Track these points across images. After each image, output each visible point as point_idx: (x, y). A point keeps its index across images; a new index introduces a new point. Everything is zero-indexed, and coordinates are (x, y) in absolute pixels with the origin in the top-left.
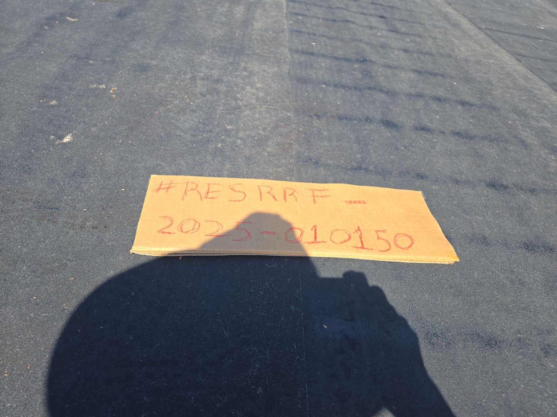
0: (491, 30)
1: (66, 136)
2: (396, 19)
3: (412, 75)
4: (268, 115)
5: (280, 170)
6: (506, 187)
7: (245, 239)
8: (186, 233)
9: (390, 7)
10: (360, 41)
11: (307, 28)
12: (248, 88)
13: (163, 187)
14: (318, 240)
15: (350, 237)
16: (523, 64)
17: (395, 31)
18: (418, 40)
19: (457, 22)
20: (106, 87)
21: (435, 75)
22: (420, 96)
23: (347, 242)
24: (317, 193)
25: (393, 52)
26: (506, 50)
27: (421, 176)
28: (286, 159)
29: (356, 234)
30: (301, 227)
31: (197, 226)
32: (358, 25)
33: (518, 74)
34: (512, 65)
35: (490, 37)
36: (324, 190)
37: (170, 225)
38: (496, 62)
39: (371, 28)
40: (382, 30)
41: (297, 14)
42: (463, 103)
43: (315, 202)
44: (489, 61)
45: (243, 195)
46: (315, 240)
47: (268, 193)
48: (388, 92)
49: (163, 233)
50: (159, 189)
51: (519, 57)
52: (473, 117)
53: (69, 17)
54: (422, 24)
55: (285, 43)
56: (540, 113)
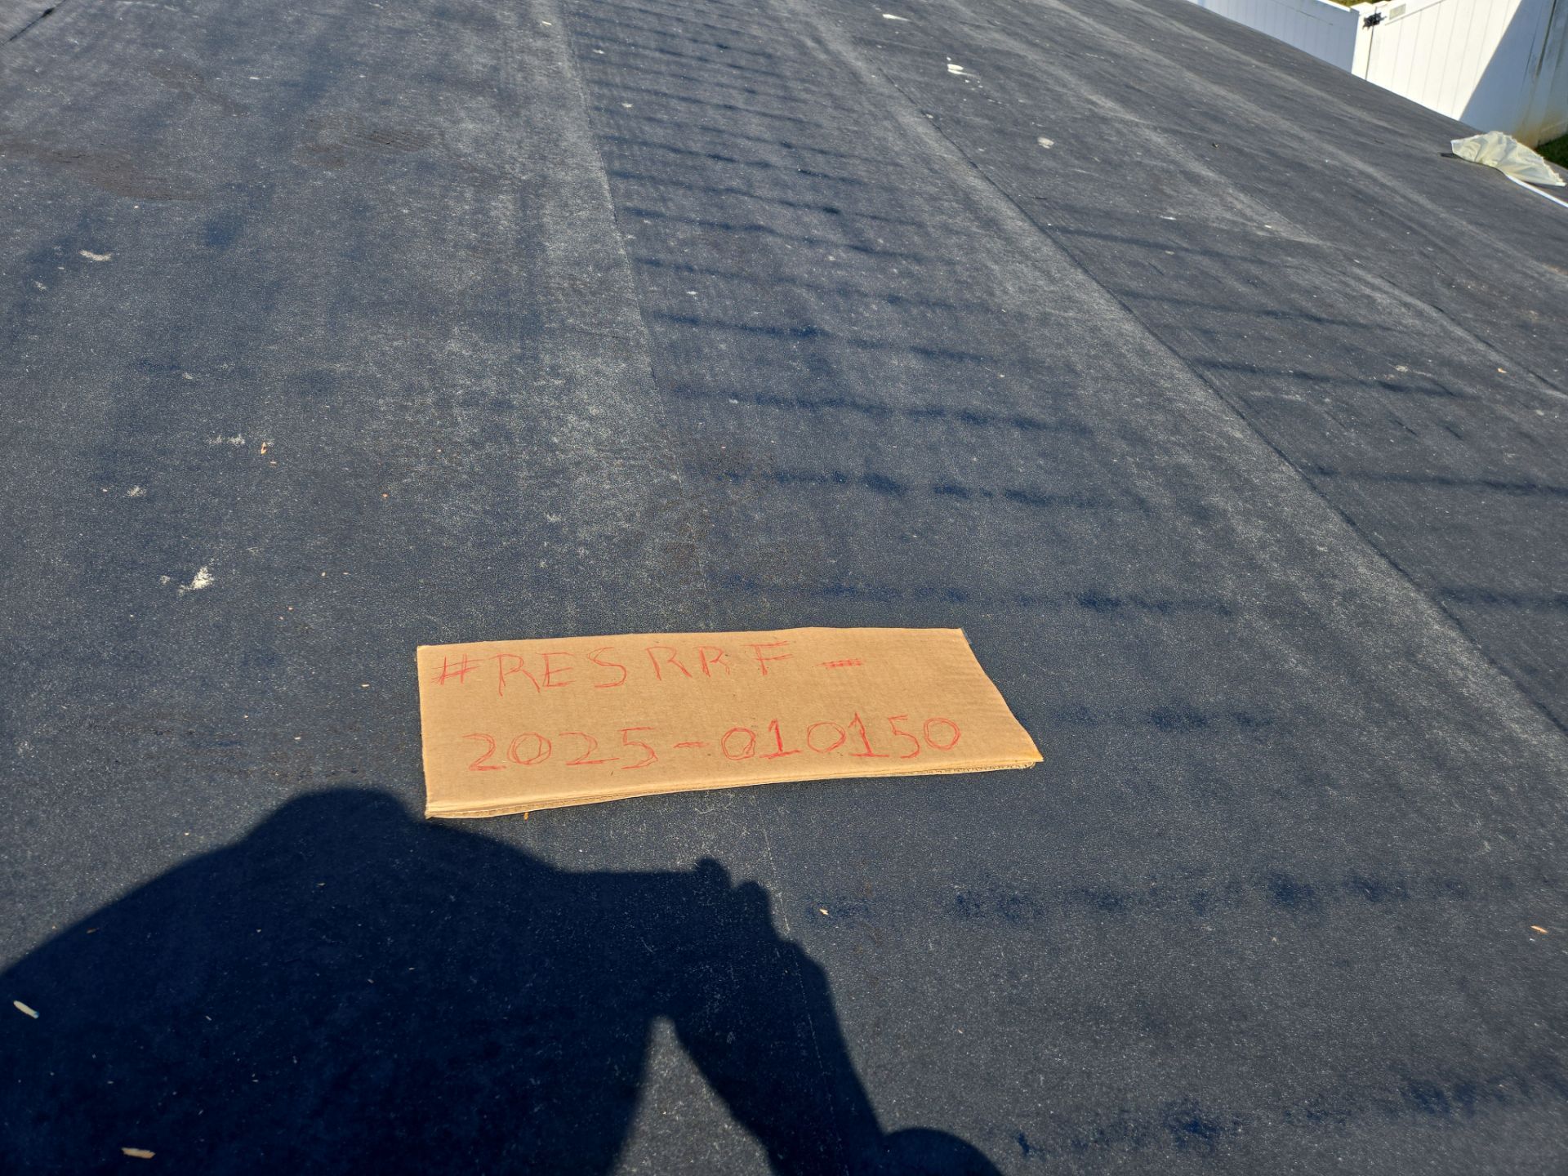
0: (1065, 231)
1: (195, 574)
2: (863, 215)
3: (915, 363)
4: (629, 483)
5: (681, 608)
6: (1116, 603)
7: (646, 763)
8: (528, 763)
9: (843, 180)
10: (792, 280)
11: (671, 251)
12: (572, 418)
13: (450, 670)
14: (784, 749)
15: (843, 736)
16: (1134, 315)
17: (864, 249)
18: (915, 268)
19: (992, 214)
20: (246, 441)
21: (961, 357)
22: (935, 412)
23: (840, 747)
24: (765, 652)
25: (867, 306)
26: (1098, 282)
27: (957, 596)
28: (687, 582)
29: (852, 729)
30: (748, 727)
31: (545, 748)
32: (781, 235)
33: (1126, 343)
34: (1113, 320)
35: (1064, 249)
36: (777, 644)
37: (491, 752)
38: (1079, 316)
39: (812, 242)
40: (837, 246)
41: (639, 213)
42: (1023, 423)
43: (765, 672)
44: (1066, 315)
45: (622, 673)
46: (780, 749)
47: (670, 661)
48: (871, 407)
49: (481, 769)
50: (444, 676)
51: (1126, 298)
52: (1043, 455)
53: (87, 249)
54: (920, 225)
55: (630, 296)
56: (1173, 434)
